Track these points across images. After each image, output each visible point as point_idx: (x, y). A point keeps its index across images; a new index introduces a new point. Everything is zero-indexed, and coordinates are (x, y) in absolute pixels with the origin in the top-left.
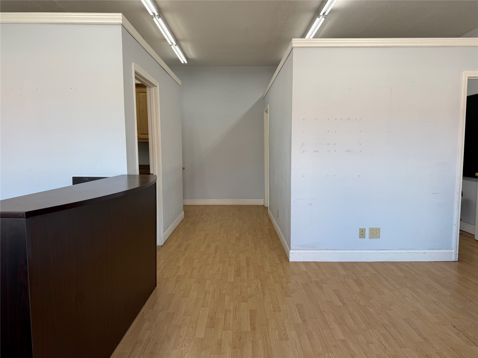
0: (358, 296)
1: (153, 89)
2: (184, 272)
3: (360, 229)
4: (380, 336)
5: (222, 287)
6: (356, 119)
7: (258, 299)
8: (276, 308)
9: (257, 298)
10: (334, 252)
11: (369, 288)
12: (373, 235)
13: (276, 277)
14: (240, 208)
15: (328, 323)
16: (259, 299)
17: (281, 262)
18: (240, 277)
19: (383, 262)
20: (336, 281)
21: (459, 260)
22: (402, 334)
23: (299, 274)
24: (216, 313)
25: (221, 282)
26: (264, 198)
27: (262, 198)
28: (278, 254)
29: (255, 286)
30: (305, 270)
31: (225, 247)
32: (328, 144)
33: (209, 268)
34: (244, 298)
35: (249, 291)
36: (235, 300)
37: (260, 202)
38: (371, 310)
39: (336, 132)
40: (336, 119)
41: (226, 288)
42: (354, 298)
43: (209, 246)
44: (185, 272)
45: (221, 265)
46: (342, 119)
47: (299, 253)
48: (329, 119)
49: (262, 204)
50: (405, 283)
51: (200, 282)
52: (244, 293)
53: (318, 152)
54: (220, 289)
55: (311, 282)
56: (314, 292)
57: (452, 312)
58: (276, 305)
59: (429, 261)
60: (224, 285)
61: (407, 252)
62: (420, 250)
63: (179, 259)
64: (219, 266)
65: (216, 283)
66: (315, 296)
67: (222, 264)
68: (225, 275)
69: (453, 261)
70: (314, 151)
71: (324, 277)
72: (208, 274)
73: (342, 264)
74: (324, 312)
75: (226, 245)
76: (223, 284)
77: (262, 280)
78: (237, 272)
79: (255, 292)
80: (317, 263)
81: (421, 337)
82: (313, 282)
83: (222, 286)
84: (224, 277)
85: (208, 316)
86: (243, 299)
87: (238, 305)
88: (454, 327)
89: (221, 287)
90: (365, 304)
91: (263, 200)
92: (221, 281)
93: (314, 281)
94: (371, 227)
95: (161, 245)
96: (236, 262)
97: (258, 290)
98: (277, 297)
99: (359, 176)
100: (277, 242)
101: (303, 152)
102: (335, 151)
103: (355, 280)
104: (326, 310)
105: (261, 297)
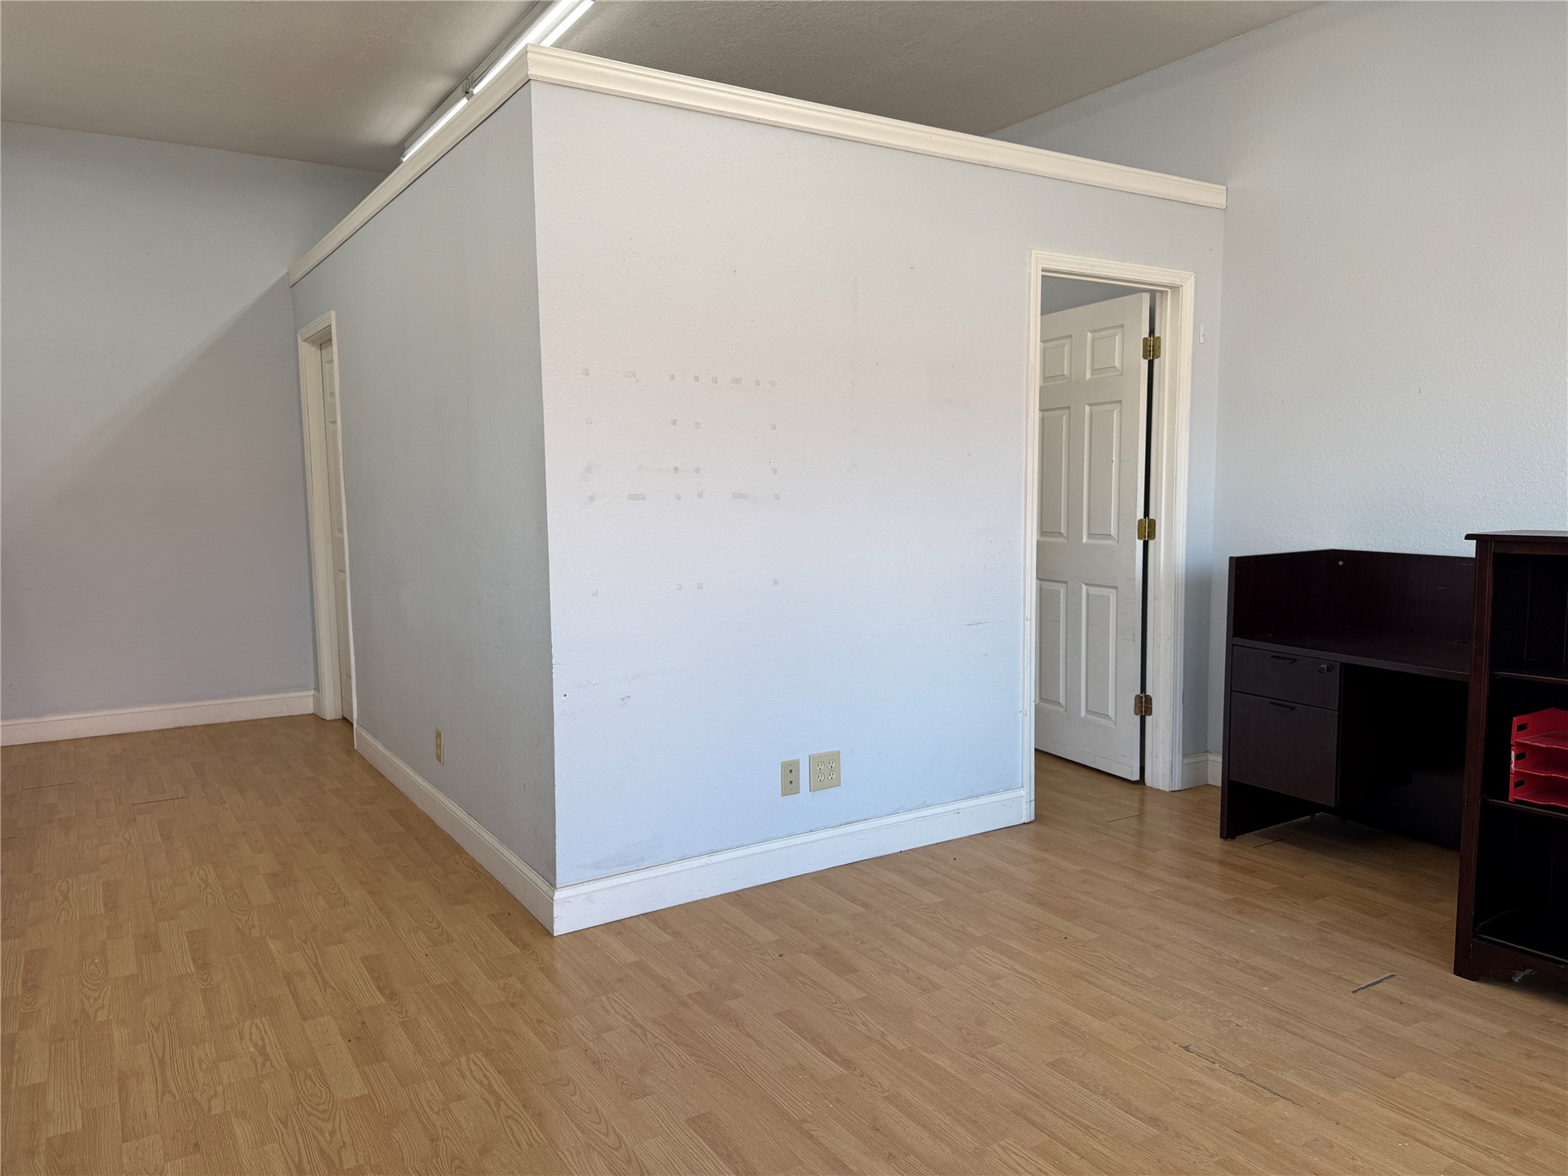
0: (868, 1018)
2: (78, 1112)
3: (784, 765)
4: (1035, 1158)
5: (328, 1139)
6: (758, 383)
7: (525, 1146)
8: (625, 1167)
9: (519, 1145)
10: (709, 862)
11: (879, 974)
12: (822, 779)
13: (540, 1022)
14: (216, 736)
15: (852, 1167)
16: (530, 1146)
17: (525, 946)
18: (386, 1064)
19: (854, 865)
20: (764, 976)
21: (1040, 817)
22: (1087, 1128)
23: (620, 980)
25: (310, 1114)
26: (313, 687)
27: (304, 688)
28: (492, 915)
29: (478, 1087)
30: (632, 958)
31: (238, 929)
32: (676, 469)
33: (206, 1054)
34: (464, 1166)
35: (462, 1120)
37: (300, 703)
38: (943, 1062)
39: (698, 425)
40: (696, 379)
41: (348, 1140)
42: (859, 1028)
43: (149, 943)
44: (82, 1108)
45: (261, 1025)
46: (716, 378)
47: (590, 892)
48: (673, 377)
49: (310, 709)
50: (963, 927)
51: (197, 1145)
52: (448, 1138)
53: (644, 499)
54: (322, 1152)
55: (683, 1003)
56: (719, 1042)
57: (1148, 1000)
58: (617, 1154)
59: (970, 836)
60: (330, 1128)
61: (914, 819)
62: (947, 803)
63: (18, 1047)
64: (254, 1030)
65: (285, 1124)
66: (734, 1064)
67: (264, 1020)
68: (309, 1070)
69: (1024, 823)
70: (632, 497)
71: (715, 970)
72: (220, 1089)
73: (738, 898)
74: (804, 1121)
75: (240, 920)
76: (323, 1120)
77: (493, 1050)
78: (358, 1038)
79: (494, 1115)
80: (654, 917)
81: (1139, 1118)
82: (690, 1001)
83: (321, 1131)
84: (309, 1084)
88: (1187, 1049)
89: (321, 1139)
90: (909, 1045)
91: (312, 692)
92: (303, 1106)
93: (689, 996)
94: (814, 752)
96: (329, 991)
97: (502, 1104)
98: (597, 1111)
99: (776, 582)
100: (458, 864)
101: (592, 499)
102: (700, 495)
103: (819, 955)
104: (810, 1113)
105: (534, 1133)
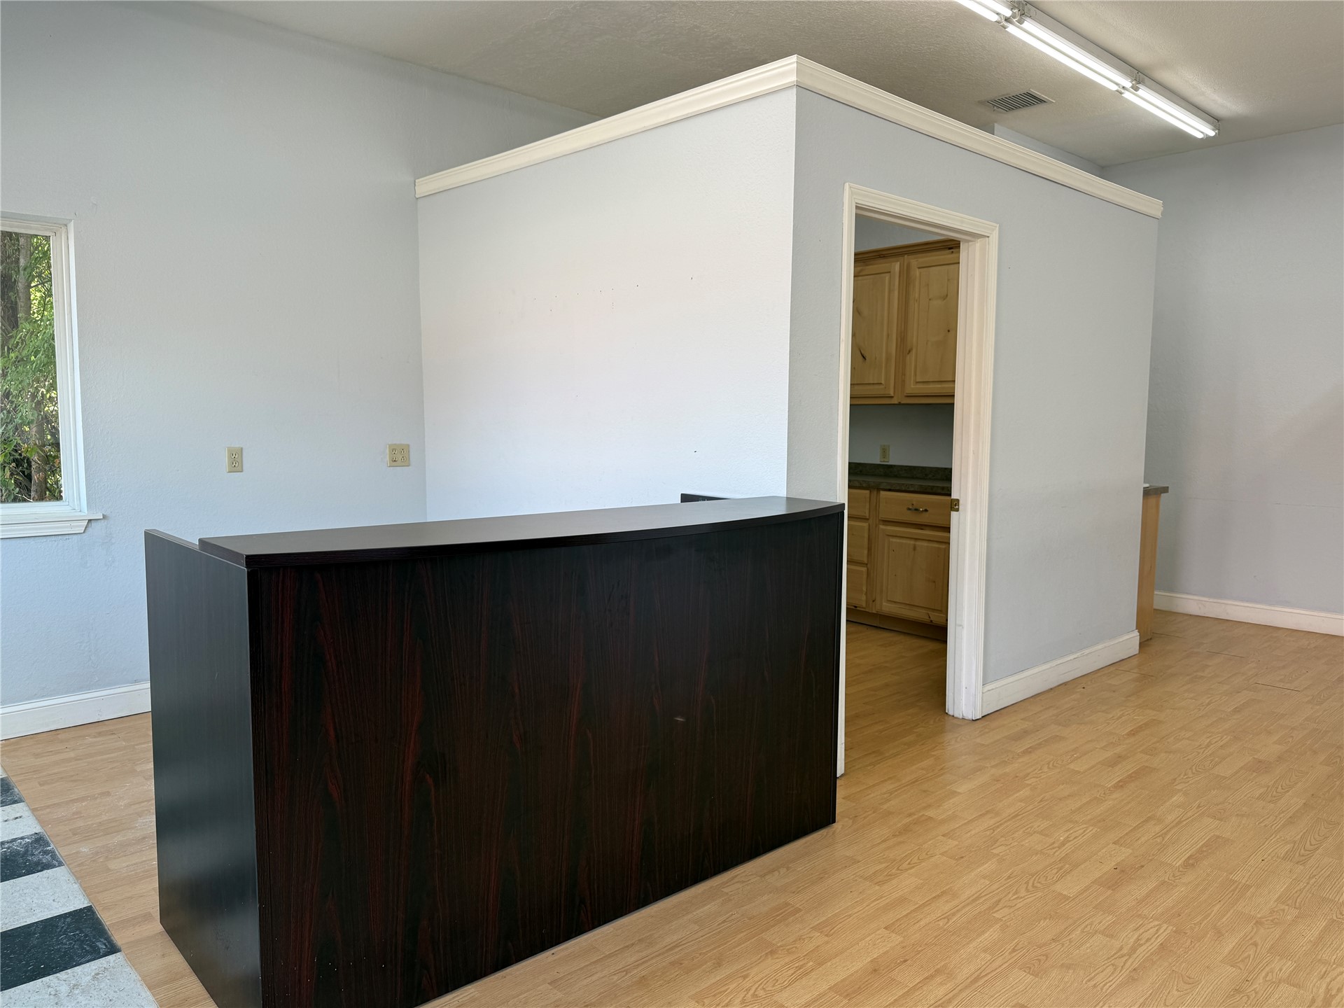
1: (978, 244)
7: (1092, 984)
9: (1090, 980)
13: (1255, 945)
16: (1095, 986)
18: (1110, 893)
24: (905, 961)
29: (1133, 940)
33: (1039, 826)
34: (1043, 961)
35: (1088, 945)
36: (1007, 954)
41: (1019, 905)
43: (1116, 761)
52: (1063, 945)
63: (978, 773)
78: (1123, 872)
79: (1109, 958)
85: (871, 961)
86: (1039, 960)
87: (998, 970)
95: (970, 717)
96: (1158, 840)
97: (1126, 958)
105: (1111, 983)
